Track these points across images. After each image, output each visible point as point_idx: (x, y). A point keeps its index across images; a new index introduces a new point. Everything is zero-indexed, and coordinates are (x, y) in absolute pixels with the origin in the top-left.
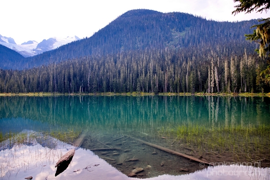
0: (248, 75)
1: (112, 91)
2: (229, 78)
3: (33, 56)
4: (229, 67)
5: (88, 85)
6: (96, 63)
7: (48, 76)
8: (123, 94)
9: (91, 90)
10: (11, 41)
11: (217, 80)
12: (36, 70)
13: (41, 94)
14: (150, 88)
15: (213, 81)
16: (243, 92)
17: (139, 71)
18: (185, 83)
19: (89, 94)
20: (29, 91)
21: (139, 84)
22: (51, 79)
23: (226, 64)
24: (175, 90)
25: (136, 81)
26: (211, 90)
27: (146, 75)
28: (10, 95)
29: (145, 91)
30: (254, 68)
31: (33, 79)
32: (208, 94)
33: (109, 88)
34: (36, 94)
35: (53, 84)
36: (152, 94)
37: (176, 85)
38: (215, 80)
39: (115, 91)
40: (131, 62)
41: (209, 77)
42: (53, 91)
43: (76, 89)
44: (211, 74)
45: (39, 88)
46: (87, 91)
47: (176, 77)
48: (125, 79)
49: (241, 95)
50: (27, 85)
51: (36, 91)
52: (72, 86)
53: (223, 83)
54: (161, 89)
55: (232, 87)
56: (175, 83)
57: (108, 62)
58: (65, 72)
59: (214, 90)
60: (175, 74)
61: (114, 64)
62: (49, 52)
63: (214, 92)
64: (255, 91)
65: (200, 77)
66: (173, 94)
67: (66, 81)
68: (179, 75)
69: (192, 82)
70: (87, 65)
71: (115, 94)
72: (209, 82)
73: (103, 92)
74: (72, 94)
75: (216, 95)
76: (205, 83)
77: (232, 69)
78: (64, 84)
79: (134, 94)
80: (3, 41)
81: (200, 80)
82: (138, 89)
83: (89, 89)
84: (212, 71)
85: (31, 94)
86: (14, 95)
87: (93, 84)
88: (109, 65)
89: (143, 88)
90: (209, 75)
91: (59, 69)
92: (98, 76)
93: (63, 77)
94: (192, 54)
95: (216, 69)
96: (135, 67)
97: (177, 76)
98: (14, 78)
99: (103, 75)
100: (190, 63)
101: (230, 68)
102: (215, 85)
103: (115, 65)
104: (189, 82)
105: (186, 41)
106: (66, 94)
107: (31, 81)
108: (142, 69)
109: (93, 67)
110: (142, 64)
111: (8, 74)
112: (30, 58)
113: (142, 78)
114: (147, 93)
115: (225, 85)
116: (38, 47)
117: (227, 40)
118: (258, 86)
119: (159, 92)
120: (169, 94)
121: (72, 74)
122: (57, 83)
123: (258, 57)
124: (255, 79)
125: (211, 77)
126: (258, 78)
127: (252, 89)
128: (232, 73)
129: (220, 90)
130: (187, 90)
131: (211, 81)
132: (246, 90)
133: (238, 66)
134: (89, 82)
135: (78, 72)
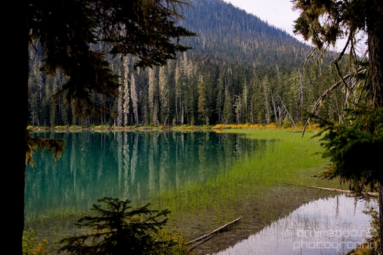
0: (186, 92)
2: (157, 97)
4: (157, 76)
11: (135, 99)
15: (127, 102)
16: (178, 123)
23: (151, 71)
26: (123, 121)
30: (196, 82)
32: (117, 129)
38: (130, 99)
41: (120, 93)
44: (123, 87)
47: (47, 91)
49: (176, 129)
53: (145, 107)
55: (162, 113)
56: (44, 103)
59: (129, 120)
60: (44, 81)
63: (128, 125)
64: (198, 123)
72: (120, 103)
75: (133, 129)
76: (113, 105)
77: (162, 80)
84: (126, 82)
90: (120, 89)
95: (133, 79)
97: (51, 88)
101: (158, 79)
102: (131, 109)
115: (149, 111)
118: (201, 113)
123: (203, 62)
124: (196, 101)
125: (124, 94)
126: (201, 100)
127: (193, 118)
128: (162, 88)
129: (141, 120)
130: (74, 120)
131: (123, 103)
132: (182, 121)
133: (172, 76)
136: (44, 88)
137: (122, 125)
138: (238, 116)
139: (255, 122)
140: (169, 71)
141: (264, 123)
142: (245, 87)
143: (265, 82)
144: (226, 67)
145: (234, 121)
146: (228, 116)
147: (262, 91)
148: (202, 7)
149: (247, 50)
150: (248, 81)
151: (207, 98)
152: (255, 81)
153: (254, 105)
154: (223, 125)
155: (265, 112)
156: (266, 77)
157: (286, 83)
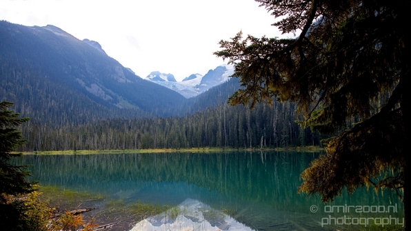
3: (196, 95)
5: (274, 134)
7: (216, 124)
9: (279, 142)
10: (171, 78)
12: (200, 115)
13: (207, 150)
19: (276, 149)
20: (192, 146)
22: (220, 127)
28: (170, 151)
31: (197, 129)
33: (310, 139)
34: (201, 150)
35: (222, 134)
39: (321, 144)
42: (223, 144)
43: (255, 142)
45: (205, 142)
46: (272, 144)
50: (189, 136)
51: (200, 146)
52: (249, 136)
58: (238, 116)
62: (216, 87)
67: (240, 130)
73: (300, 145)
74: (249, 150)
78: (238, 135)
80: (162, 80)
83: (276, 140)
85: (194, 150)
86: (175, 151)
87: (282, 133)
91: (230, 111)
92: (290, 118)
93: (236, 123)
98: (174, 128)
106: (241, 150)
107: (195, 131)
111: (167, 124)
112: (193, 98)
116: (202, 82)
121: (248, 118)
122: (228, 133)
134: (275, 129)
135: (257, 115)
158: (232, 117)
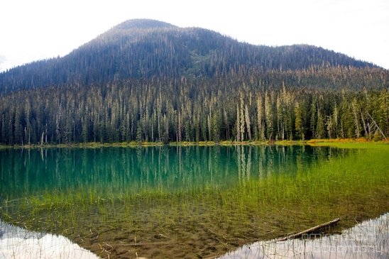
0: (285, 116)
1: (98, 140)
2: (264, 121)
4: (263, 105)
6: (71, 96)
8: (115, 145)
9: (61, 139)
11: (248, 123)
14: (156, 135)
15: (243, 125)
16: (280, 139)
17: (141, 110)
18: (207, 128)
19: (58, 146)
21: (139, 129)
23: (259, 102)
24: (193, 138)
25: (136, 125)
26: (241, 137)
27: (150, 117)
29: (150, 140)
30: (293, 108)
32: (237, 143)
33: (92, 136)
36: (160, 144)
37: (195, 130)
38: (245, 123)
39: (102, 140)
40: (129, 97)
41: (238, 119)
43: (35, 138)
44: (240, 114)
46: (54, 140)
47: (194, 119)
48: (119, 123)
49: (278, 143)
52: (28, 132)
53: (256, 128)
54: (173, 136)
55: (267, 132)
56: (192, 127)
57: (91, 96)
58: (15, 109)
59: (245, 137)
60: (192, 114)
61: (101, 98)
63: (244, 140)
64: (295, 138)
65: (226, 119)
66: (191, 144)
67: (16, 125)
68: (198, 116)
69: (216, 127)
70: (56, 100)
71: (102, 145)
72: (238, 126)
73: (82, 142)
74: (26, 147)
75: (248, 143)
76: (234, 127)
77: (268, 108)
78: (14, 130)
79: (132, 145)
81: (226, 123)
82: (139, 136)
83: (58, 137)
84: (242, 110)
87: (65, 130)
88: (93, 101)
89: (147, 136)
90: (238, 116)
91: (5, 104)
92: (74, 116)
93: (11, 117)
94: (217, 87)
95: (247, 108)
96: (135, 104)
97: (196, 117)
99: (83, 115)
100: (214, 100)
101: (264, 108)
102: (246, 130)
103: (104, 100)
104: (212, 126)
105: (210, 69)
106: (16, 147)
108: (145, 106)
109: (66, 103)
110: (146, 99)
113: (145, 120)
114: (152, 143)
115: (258, 130)
117: (265, 70)
118: (298, 131)
119: (169, 140)
120: (185, 144)
121: (28, 112)
123: (298, 93)
124: (294, 122)
125: (241, 119)
126: (298, 120)
127: (291, 135)
128: (267, 113)
129: (253, 137)
130: (210, 138)
131: (240, 125)
132: (283, 137)
133: (275, 104)
134: (57, 126)
135: (38, 111)
136: (192, 118)
137: (240, 140)
138: (329, 132)
139: (346, 137)
140: (273, 102)
141: (354, 137)
142: (336, 109)
143: (354, 104)
144: (318, 95)
145: (326, 136)
146: (321, 133)
147: (351, 111)
148: (297, 53)
149: (336, 81)
150: (338, 104)
151: (302, 119)
152: (344, 104)
153: (344, 123)
154: (316, 140)
155: (355, 128)
156: (355, 100)
157: (375, 103)
158: (7, 110)
